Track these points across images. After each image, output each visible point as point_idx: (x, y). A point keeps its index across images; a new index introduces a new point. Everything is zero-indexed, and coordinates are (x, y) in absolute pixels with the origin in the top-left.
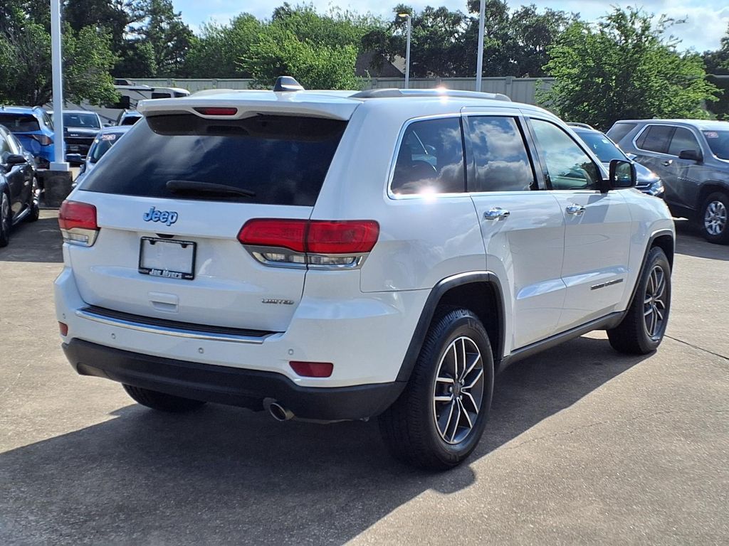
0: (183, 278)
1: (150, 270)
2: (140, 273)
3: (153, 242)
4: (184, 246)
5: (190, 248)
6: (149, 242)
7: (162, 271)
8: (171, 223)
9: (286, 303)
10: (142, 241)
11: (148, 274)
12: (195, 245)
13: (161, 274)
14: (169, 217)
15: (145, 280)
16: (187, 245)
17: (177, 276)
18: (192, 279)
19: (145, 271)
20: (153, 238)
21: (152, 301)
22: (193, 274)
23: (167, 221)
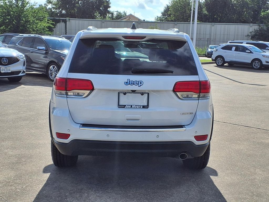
1: (125, 106)
2: (119, 107)
3: (125, 94)
4: (142, 94)
6: (122, 94)
7: (132, 106)
8: (140, 85)
9: (191, 113)
10: (119, 93)
11: (124, 107)
12: (148, 94)
14: (140, 83)
15: (122, 110)
16: (144, 94)
17: (140, 107)
18: (148, 108)
19: (120, 106)
20: (126, 92)
21: (127, 119)
22: (148, 105)
23: (138, 84)
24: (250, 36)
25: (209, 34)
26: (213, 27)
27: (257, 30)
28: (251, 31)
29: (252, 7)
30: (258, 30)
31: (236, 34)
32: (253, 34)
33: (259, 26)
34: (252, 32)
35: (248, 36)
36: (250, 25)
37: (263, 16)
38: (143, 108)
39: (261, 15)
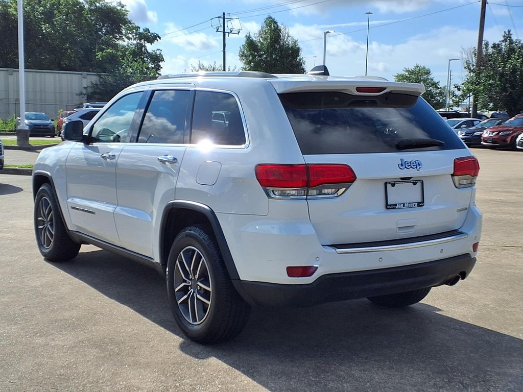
0: (419, 205)
1: (396, 205)
2: (387, 208)
3: (393, 185)
4: (415, 184)
5: (419, 184)
6: (390, 185)
7: (404, 204)
8: (419, 168)
9: (466, 209)
10: (386, 184)
11: (395, 208)
12: (422, 182)
13: (404, 206)
15: (392, 214)
16: (417, 183)
17: (415, 205)
18: (423, 205)
19: (389, 207)
20: (395, 182)
21: (399, 228)
22: (423, 202)
23: (416, 167)
24: (85, 94)
25: (5, 90)
26: (11, 78)
27: (96, 85)
28: (86, 86)
29: (81, 40)
30: (98, 83)
31: (58, 91)
32: (90, 90)
33: (100, 76)
34: (88, 87)
35: (81, 94)
36: (81, 74)
37: (100, 59)
38: (418, 206)
39: (97, 57)
